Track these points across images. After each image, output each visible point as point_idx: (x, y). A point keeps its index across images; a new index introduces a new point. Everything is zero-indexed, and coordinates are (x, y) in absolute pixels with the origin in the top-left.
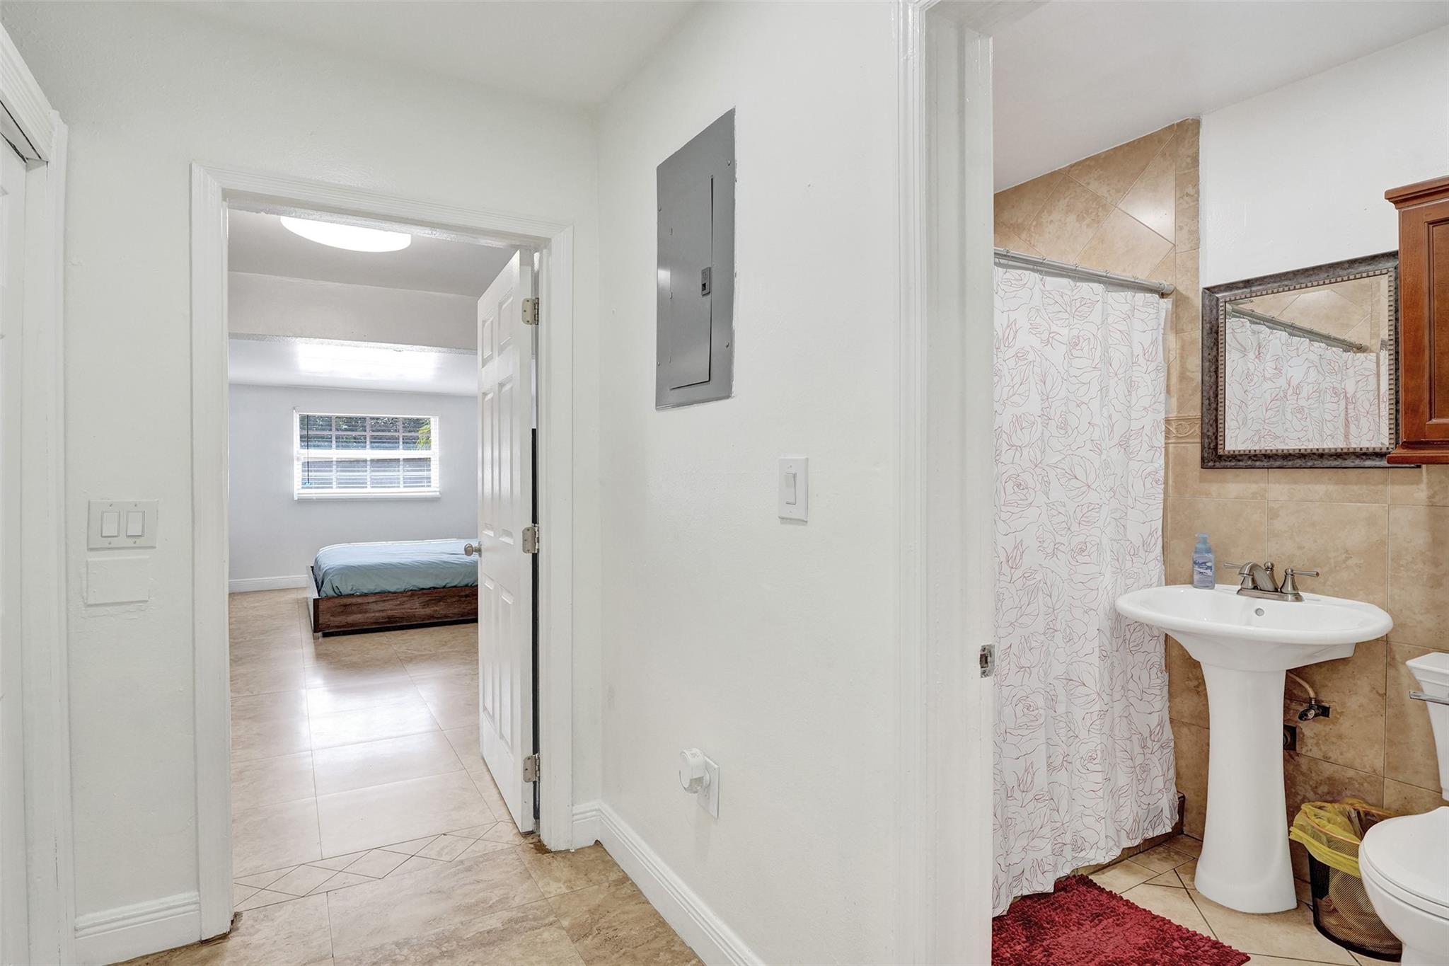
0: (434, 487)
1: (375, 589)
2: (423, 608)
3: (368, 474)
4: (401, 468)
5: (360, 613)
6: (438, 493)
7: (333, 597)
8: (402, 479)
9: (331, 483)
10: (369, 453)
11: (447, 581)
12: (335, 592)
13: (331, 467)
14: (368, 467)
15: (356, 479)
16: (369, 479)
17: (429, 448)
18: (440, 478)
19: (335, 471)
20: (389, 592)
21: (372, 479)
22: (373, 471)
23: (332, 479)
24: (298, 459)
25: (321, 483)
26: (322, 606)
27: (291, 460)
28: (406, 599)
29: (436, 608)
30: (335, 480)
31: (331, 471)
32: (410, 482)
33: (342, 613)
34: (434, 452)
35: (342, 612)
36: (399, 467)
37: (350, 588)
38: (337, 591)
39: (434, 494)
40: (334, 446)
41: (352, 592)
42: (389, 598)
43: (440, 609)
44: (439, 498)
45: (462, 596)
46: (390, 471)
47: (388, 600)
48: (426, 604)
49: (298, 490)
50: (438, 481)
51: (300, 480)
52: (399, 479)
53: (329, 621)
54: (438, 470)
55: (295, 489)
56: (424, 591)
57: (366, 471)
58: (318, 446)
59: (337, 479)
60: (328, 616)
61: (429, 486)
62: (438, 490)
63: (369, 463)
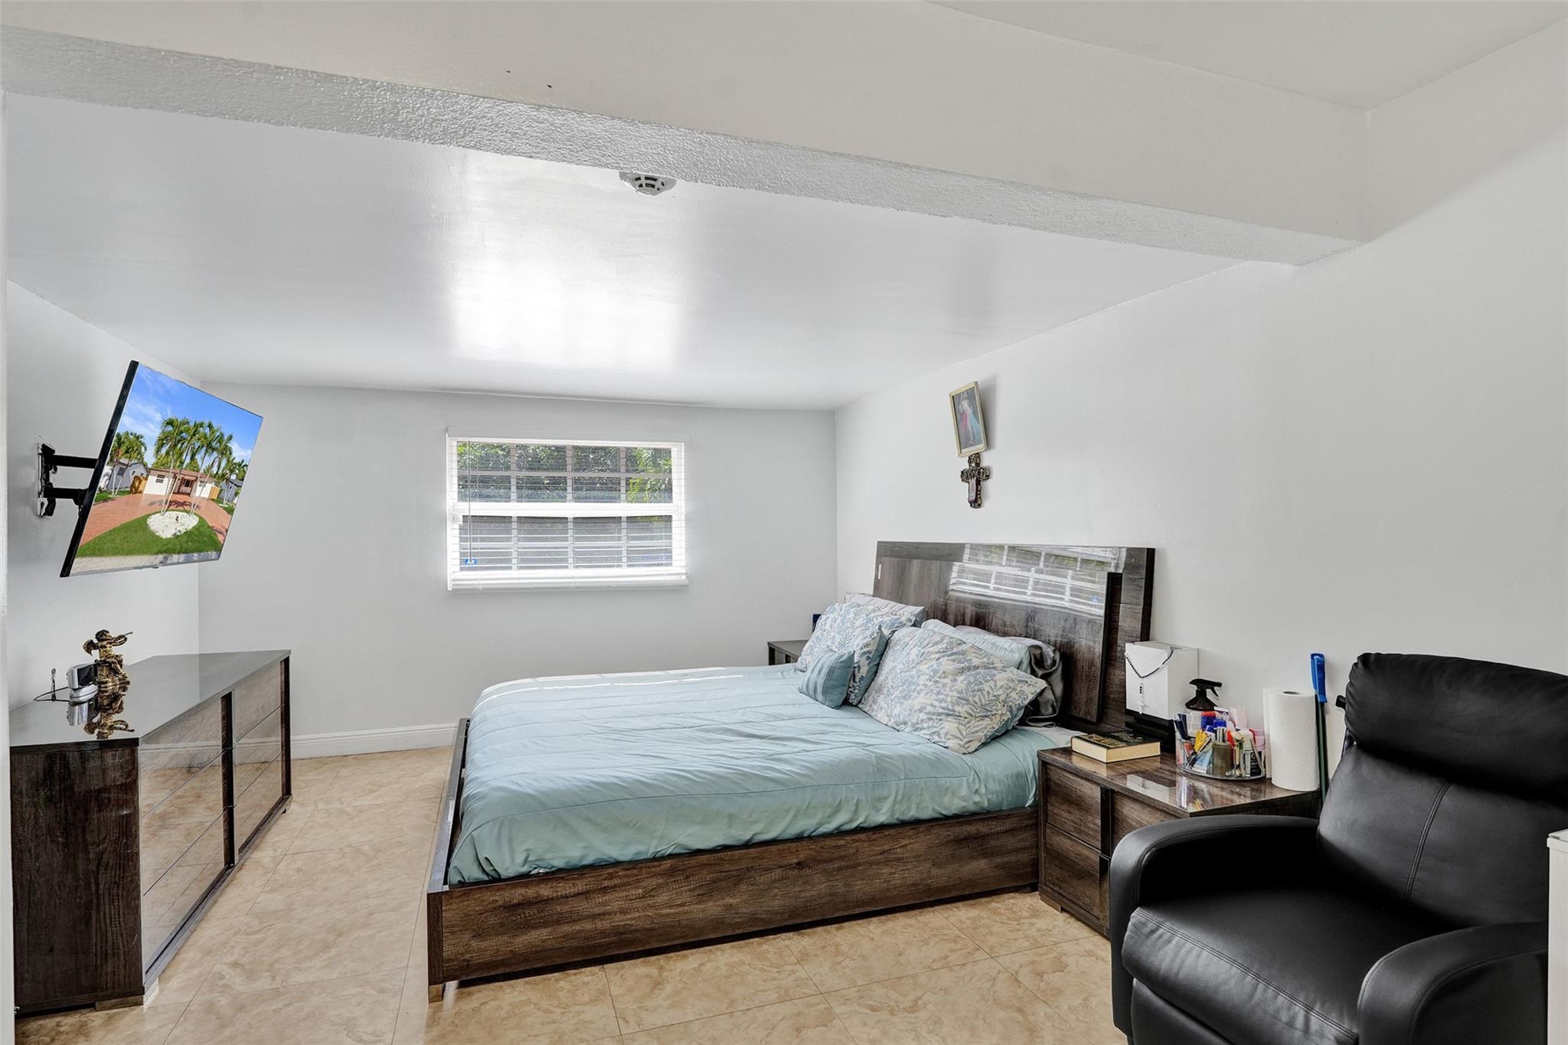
0: (677, 567)
1: (583, 857)
2: (699, 903)
3: (570, 543)
4: (624, 532)
5: (546, 925)
6: (684, 577)
7: (478, 883)
8: (624, 553)
9: (509, 561)
10: (570, 509)
11: (757, 828)
12: (484, 871)
13: (509, 532)
14: (570, 532)
15: (549, 553)
16: (571, 554)
17: (670, 499)
18: (686, 550)
19: (515, 539)
20: (617, 863)
21: (576, 553)
22: (578, 539)
23: (510, 554)
24: (454, 519)
25: (491, 561)
26: (450, 913)
27: (441, 521)
28: (655, 881)
29: (731, 901)
30: (515, 555)
31: (508, 540)
32: (637, 557)
33: (502, 929)
34: (677, 507)
35: (502, 924)
36: (620, 533)
37: (520, 858)
38: (488, 869)
39: (677, 578)
40: (514, 496)
41: (525, 869)
42: (616, 881)
43: (738, 902)
44: (686, 586)
45: (790, 867)
46: (605, 539)
47: (615, 886)
48: (707, 892)
49: (454, 573)
50: (684, 557)
51: (457, 555)
52: (620, 552)
53: (467, 952)
54: (684, 537)
55: (448, 574)
56: (703, 858)
57: (566, 539)
58: (488, 496)
59: (519, 553)
60: (467, 936)
61: (671, 564)
62: (684, 571)
63: (570, 525)
